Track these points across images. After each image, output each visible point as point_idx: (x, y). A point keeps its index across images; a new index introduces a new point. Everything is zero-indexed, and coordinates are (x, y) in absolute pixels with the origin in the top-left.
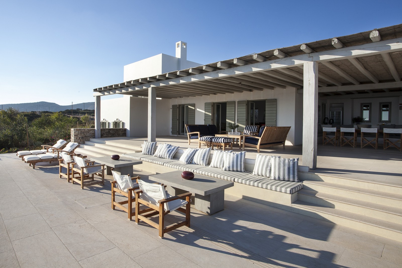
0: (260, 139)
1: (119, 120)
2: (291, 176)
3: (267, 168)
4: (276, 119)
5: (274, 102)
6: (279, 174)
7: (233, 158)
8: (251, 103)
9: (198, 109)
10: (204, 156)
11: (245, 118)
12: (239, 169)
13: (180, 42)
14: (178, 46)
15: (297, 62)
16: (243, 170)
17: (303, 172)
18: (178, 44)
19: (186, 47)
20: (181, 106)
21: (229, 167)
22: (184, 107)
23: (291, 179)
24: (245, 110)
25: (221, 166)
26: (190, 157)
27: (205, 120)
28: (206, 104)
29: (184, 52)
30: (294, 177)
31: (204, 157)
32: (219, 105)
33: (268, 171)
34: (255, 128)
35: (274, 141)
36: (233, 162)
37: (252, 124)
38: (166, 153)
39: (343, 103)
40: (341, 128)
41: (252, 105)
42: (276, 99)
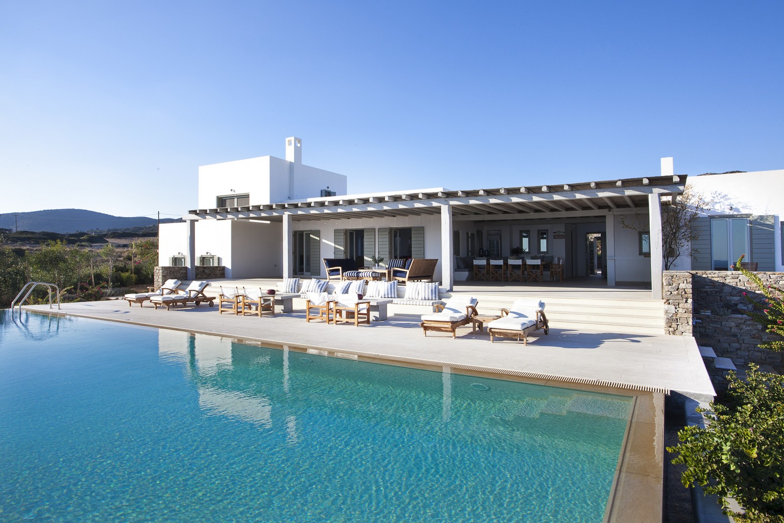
0: (408, 271)
1: (210, 254)
2: (434, 296)
3: (416, 291)
4: (424, 251)
5: (421, 230)
6: (425, 295)
7: (388, 286)
8: (394, 231)
10: (359, 287)
11: (387, 250)
12: (393, 296)
13: (292, 139)
14: (290, 144)
15: (435, 204)
16: (396, 297)
17: (442, 293)
18: (290, 142)
19: (301, 145)
20: (297, 233)
21: (385, 295)
22: (303, 234)
23: (434, 299)
24: (387, 240)
25: (377, 294)
26: (345, 290)
27: (334, 253)
28: (336, 232)
29: (298, 152)
30: (435, 297)
31: (359, 289)
32: (353, 233)
33: (417, 294)
34: (400, 262)
35: (422, 275)
36: (388, 290)
37: (396, 257)
38: (317, 288)
39: (501, 230)
40: (491, 261)
41: (395, 233)
42: (423, 227)
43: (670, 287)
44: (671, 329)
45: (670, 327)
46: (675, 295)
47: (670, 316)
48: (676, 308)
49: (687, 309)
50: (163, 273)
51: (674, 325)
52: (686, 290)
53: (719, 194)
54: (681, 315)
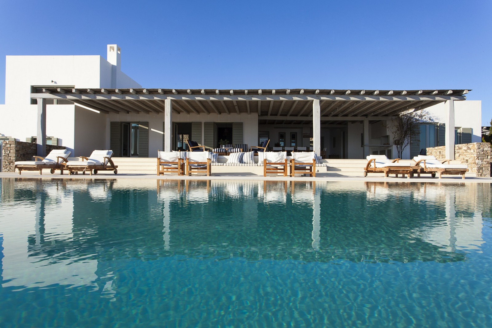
4: (243, 140)
5: (240, 125)
9: (152, 130)
11: (213, 138)
15: (309, 98)
24: (212, 131)
39: (269, 131)
42: (242, 123)
43: (479, 150)
44: (480, 174)
45: (479, 172)
46: (482, 154)
47: (479, 166)
48: (482, 162)
49: (488, 162)
50: (16, 147)
51: (481, 171)
52: (487, 151)
53: (425, 111)
54: (485, 165)
